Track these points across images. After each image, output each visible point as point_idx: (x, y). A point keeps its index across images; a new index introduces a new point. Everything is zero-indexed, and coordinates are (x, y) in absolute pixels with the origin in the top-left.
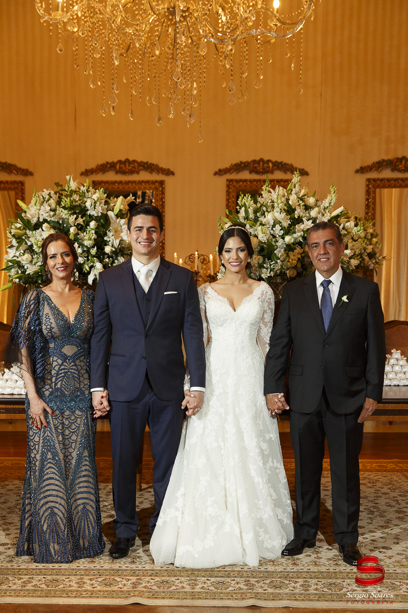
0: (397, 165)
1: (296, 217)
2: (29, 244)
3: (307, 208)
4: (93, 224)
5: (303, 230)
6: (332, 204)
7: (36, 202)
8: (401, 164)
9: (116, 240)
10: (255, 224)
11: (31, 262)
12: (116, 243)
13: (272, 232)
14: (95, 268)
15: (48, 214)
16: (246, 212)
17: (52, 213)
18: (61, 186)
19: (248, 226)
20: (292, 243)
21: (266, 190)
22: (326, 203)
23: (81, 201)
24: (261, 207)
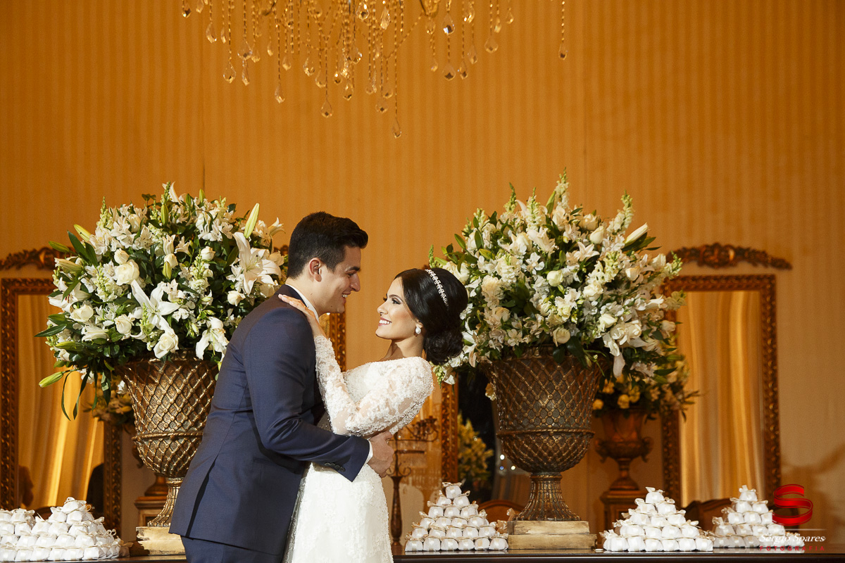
0: (708, 256)
1: (566, 241)
2: (91, 290)
3: (584, 231)
4: (206, 253)
5: (579, 262)
6: (626, 226)
7: (107, 221)
8: (713, 254)
9: (247, 282)
10: (493, 255)
11: (92, 320)
12: (248, 286)
13: (524, 267)
14: (209, 332)
15: (126, 236)
16: (478, 238)
17: (133, 236)
18: (153, 197)
19: (481, 260)
20: (562, 284)
21: (510, 209)
22: (615, 224)
23: (187, 218)
24: (503, 229)
